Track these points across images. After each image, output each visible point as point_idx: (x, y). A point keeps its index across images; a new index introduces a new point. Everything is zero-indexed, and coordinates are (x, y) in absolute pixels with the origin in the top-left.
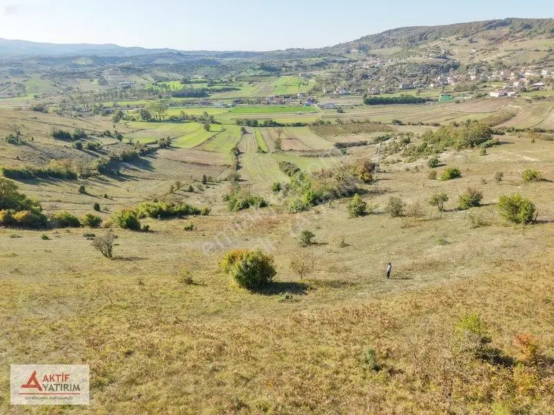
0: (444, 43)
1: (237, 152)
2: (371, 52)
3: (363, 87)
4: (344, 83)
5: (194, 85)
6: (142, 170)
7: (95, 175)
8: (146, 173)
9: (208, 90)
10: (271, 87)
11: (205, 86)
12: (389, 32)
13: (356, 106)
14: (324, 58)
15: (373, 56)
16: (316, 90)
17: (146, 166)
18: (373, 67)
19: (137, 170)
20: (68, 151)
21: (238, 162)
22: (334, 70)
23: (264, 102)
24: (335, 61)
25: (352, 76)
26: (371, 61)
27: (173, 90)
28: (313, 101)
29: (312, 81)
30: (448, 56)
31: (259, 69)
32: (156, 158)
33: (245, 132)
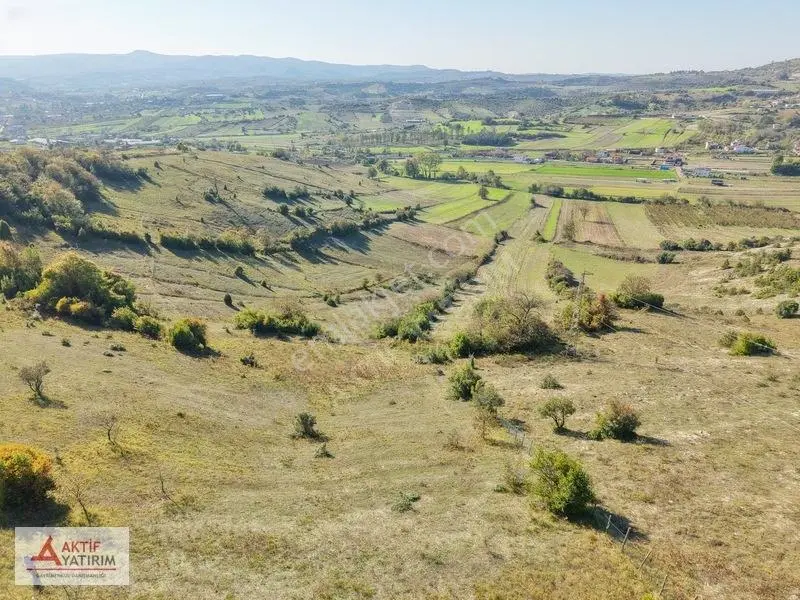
1: (502, 237)
3: (783, 143)
4: (751, 132)
5: (497, 127)
6: (351, 250)
7: (283, 251)
8: (354, 254)
9: (515, 136)
10: (617, 135)
11: (514, 129)
13: (755, 175)
14: (731, 88)
16: (694, 142)
17: (361, 244)
19: (344, 250)
20: (269, 215)
21: (493, 253)
22: (740, 110)
24: (750, 94)
25: (771, 122)
27: (466, 133)
28: (679, 162)
29: (693, 129)
31: (610, 105)
32: (381, 235)
33: (536, 205)
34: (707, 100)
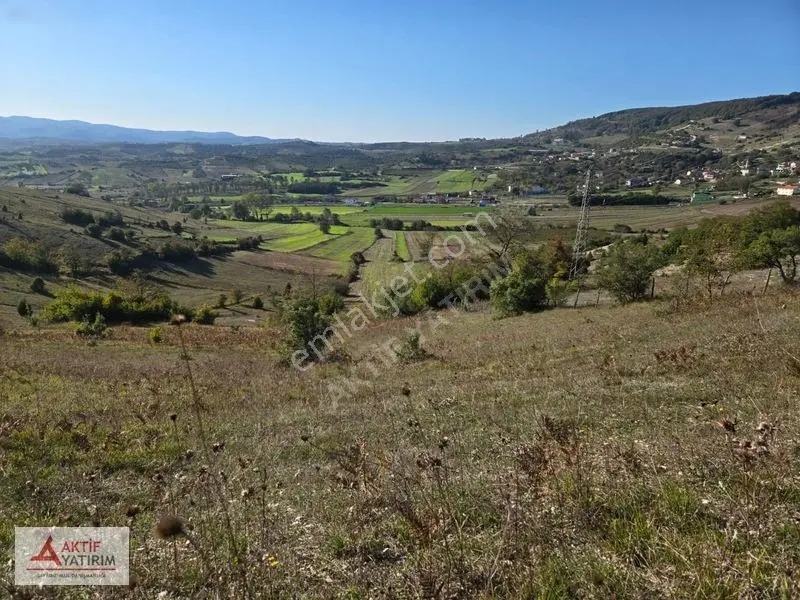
0: (696, 127)
1: (360, 259)
2: (581, 141)
3: (569, 184)
5: (321, 178)
6: (194, 275)
7: (102, 275)
8: (197, 278)
9: (340, 185)
10: (432, 183)
11: (337, 179)
12: (610, 116)
13: (558, 207)
14: (514, 150)
15: (586, 146)
16: (498, 187)
17: (205, 270)
18: (586, 159)
19: (184, 274)
20: (73, 237)
21: (357, 273)
22: (524, 163)
23: (417, 200)
24: (528, 153)
25: (552, 170)
26: (583, 152)
27: (290, 184)
28: (493, 200)
29: (493, 177)
30: (701, 144)
31: (418, 162)
32: (224, 261)
33: (381, 236)
34: (496, 158)
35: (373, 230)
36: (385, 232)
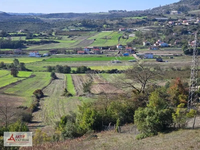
1: (40, 95)
2: (189, 12)
3: (183, 41)
4: (163, 37)
5: (12, 38)
9: (25, 42)
10: (91, 40)
11: (24, 38)
13: (177, 56)
15: (193, 16)
16: (135, 42)
18: (193, 24)
21: (38, 105)
22: (153, 26)
23: (81, 52)
24: (155, 20)
25: (171, 32)
26: (191, 19)
28: (134, 52)
29: (132, 36)
31: (80, 26)
33: (55, 77)
34: (133, 24)
35: (50, 74)
36: (58, 75)
